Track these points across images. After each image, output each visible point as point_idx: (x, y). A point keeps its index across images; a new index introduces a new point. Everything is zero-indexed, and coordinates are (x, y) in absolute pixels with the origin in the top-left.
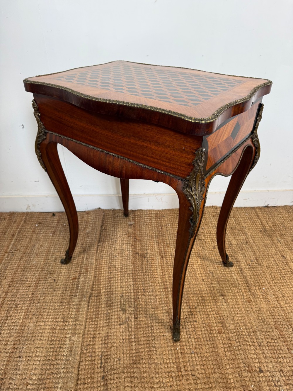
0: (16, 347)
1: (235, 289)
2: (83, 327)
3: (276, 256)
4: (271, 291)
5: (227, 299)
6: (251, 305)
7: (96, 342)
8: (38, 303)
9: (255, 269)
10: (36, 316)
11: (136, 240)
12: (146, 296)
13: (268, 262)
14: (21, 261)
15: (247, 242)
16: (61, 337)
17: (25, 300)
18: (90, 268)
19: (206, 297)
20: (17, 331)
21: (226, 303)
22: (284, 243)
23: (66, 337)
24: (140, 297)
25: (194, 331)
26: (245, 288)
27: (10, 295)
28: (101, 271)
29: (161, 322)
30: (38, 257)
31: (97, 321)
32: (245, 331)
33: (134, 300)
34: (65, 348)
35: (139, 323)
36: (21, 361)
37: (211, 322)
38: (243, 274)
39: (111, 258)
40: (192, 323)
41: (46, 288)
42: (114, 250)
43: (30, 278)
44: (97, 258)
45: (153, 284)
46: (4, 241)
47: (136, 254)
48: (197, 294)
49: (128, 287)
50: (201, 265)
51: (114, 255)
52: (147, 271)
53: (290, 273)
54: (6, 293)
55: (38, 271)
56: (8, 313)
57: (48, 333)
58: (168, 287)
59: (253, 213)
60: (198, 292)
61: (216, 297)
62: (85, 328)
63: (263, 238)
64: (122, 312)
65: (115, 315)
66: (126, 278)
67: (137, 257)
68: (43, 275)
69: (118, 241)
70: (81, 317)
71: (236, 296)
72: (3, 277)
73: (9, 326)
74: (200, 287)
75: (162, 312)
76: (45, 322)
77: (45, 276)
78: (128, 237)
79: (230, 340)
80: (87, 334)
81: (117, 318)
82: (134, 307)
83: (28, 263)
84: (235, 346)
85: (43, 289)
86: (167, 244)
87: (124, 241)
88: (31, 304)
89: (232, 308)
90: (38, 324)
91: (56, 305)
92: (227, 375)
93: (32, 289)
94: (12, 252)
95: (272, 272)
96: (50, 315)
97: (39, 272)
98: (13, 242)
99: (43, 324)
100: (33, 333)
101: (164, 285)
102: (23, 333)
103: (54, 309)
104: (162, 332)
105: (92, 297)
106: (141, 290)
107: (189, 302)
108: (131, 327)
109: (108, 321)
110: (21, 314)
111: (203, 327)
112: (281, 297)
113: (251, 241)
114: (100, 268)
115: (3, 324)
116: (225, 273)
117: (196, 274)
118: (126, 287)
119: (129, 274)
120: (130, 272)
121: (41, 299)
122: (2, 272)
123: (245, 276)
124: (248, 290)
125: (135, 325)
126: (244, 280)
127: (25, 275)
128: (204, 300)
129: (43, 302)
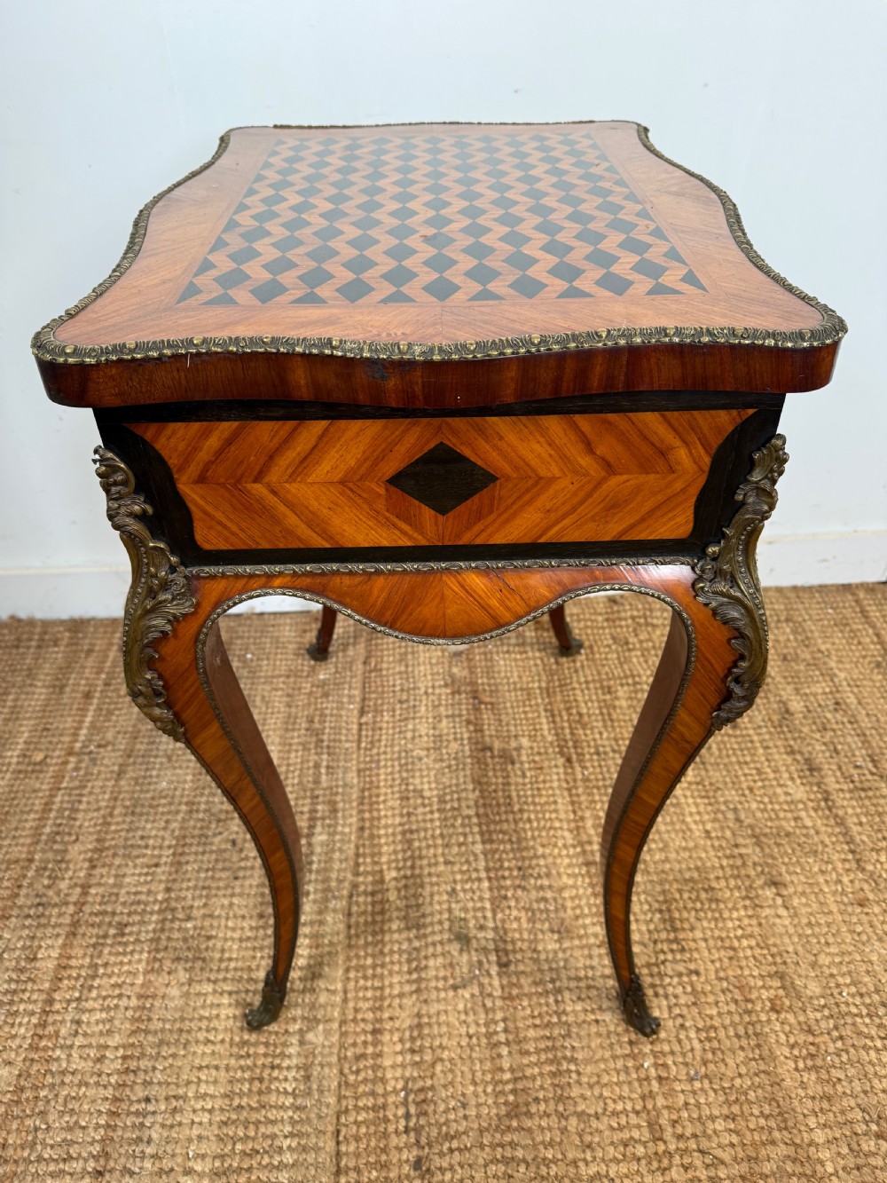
0: (132, 1068)
1: (811, 860)
2: (338, 999)
5: (790, 896)
6: (867, 914)
7: (383, 1045)
8: (189, 918)
9: (870, 793)
10: (186, 962)
11: (481, 703)
12: (528, 891)
14: (122, 783)
15: (837, 703)
16: (270, 1032)
17: (144, 911)
18: (343, 801)
19: (720, 889)
20: (129, 1014)
21: (787, 908)
23: (286, 1031)
24: (509, 894)
25: (694, 1004)
26: (843, 856)
27: (97, 894)
28: (379, 810)
29: (587, 977)
30: (175, 768)
31: (382, 977)
32: (858, 1000)
33: (492, 904)
34: (289, 1068)
35: (515, 981)
36: (154, 1113)
37: (747, 972)
38: (834, 811)
39: (406, 764)
40: (685, 979)
41: (207, 870)
42: (413, 738)
43: (156, 836)
44: (362, 766)
45: (547, 851)
46: (62, 716)
47: (484, 749)
48: (692, 880)
49: (467, 862)
50: (697, 783)
51: (415, 754)
52: (526, 807)
54: (82, 886)
55: (178, 812)
56: (96, 953)
57: (228, 1017)
59: (847, 605)
60: (696, 875)
61: (755, 889)
62: (345, 1000)
64: (457, 946)
65: (435, 956)
66: (460, 830)
67: (489, 760)
68: (194, 827)
69: (423, 709)
71: (818, 884)
73: (105, 998)
74: (700, 858)
76: (215, 982)
77: (202, 828)
78: (453, 693)
79: (810, 1031)
80: (354, 1020)
81: (444, 967)
82: (495, 929)
83: (145, 788)
84: (830, 1054)
85: (198, 871)
86: (580, 715)
87: (442, 709)
88: (167, 923)
89: (810, 924)
90: (195, 989)
91: (245, 925)
92: (812, 1150)
93: (164, 872)
94: (91, 752)
96: (230, 959)
97: (182, 815)
98: (88, 719)
99: (209, 988)
100: (182, 1019)
101: (584, 852)
102: (149, 1019)
103: (241, 940)
104: (593, 1011)
105: (358, 895)
106: (510, 869)
107: (669, 910)
108: (490, 995)
109: (415, 976)
110: (136, 956)
111: (723, 991)
113: (852, 700)
114: (374, 799)
115: (85, 992)
116: (777, 807)
117: (683, 815)
118: (463, 860)
119: (469, 817)
120: (472, 812)
121: (196, 904)
122: (63, 817)
123: (842, 819)
124: (854, 866)
125: (503, 987)
126: (837, 830)
127: (138, 828)
128: (717, 901)
129: (204, 916)
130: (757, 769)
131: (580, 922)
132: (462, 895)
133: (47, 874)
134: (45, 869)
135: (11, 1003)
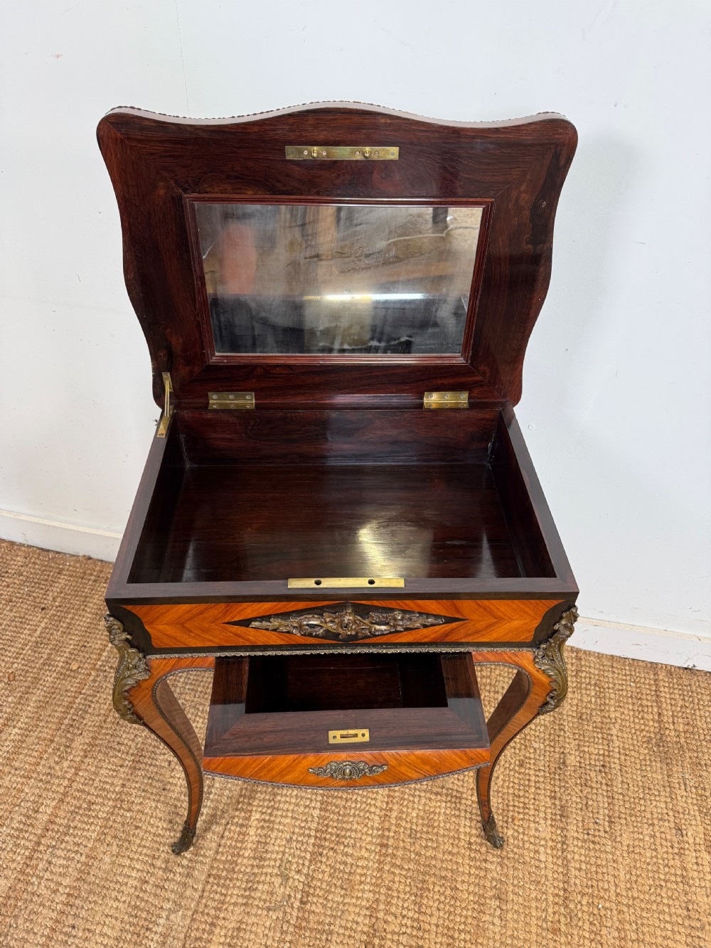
0: (70, 903)
1: (533, 888)
2: (197, 895)
3: (661, 823)
4: (615, 919)
5: (507, 911)
6: (555, 941)
7: (213, 935)
8: (130, 810)
9: (597, 847)
10: (120, 840)
12: (337, 853)
13: (636, 836)
15: (603, 766)
16: (152, 905)
17: (106, 796)
19: (462, 891)
20: (79, 866)
21: (501, 920)
22: (694, 790)
23: (162, 908)
24: (324, 852)
26: (556, 891)
27: (82, 776)
29: (351, 929)
31: (227, 888)
33: (311, 856)
34: (156, 933)
35: (306, 916)
36: (75, 937)
38: (565, 854)
41: (149, 778)
45: (359, 828)
48: (444, 878)
49: (306, 821)
53: (679, 879)
56: (71, 818)
57: (132, 886)
58: (390, 844)
59: (647, 681)
60: (449, 875)
61: (485, 898)
62: (201, 897)
63: (648, 763)
64: (279, 880)
65: (264, 883)
66: (309, 796)
68: (151, 744)
70: (198, 870)
71: (530, 907)
72: (78, 729)
73: (68, 851)
74: (457, 863)
75: (359, 903)
76: (132, 859)
80: (202, 913)
81: (267, 892)
82: (307, 875)
85: (144, 778)
88: (117, 809)
89: (512, 936)
90: (119, 861)
91: (160, 825)
93: (124, 772)
94: (105, 671)
95: (635, 867)
96: (145, 847)
99: (128, 862)
100: (107, 879)
102: (89, 873)
103: (154, 835)
105: (232, 825)
106: (331, 834)
107: (421, 897)
108: (288, 922)
109: (247, 893)
110: (93, 827)
112: (633, 941)
113: (616, 765)
115: (59, 843)
116: (526, 838)
117: (459, 825)
118: (304, 818)
121: (136, 802)
122: (77, 715)
123: (568, 861)
124: (561, 902)
125: (298, 918)
126: (561, 870)
127: (117, 736)
128: (456, 899)
129: (139, 811)
130: (525, 804)
131: (361, 887)
132: (294, 844)
133: (58, 754)
134: (58, 750)
135: (18, 838)
